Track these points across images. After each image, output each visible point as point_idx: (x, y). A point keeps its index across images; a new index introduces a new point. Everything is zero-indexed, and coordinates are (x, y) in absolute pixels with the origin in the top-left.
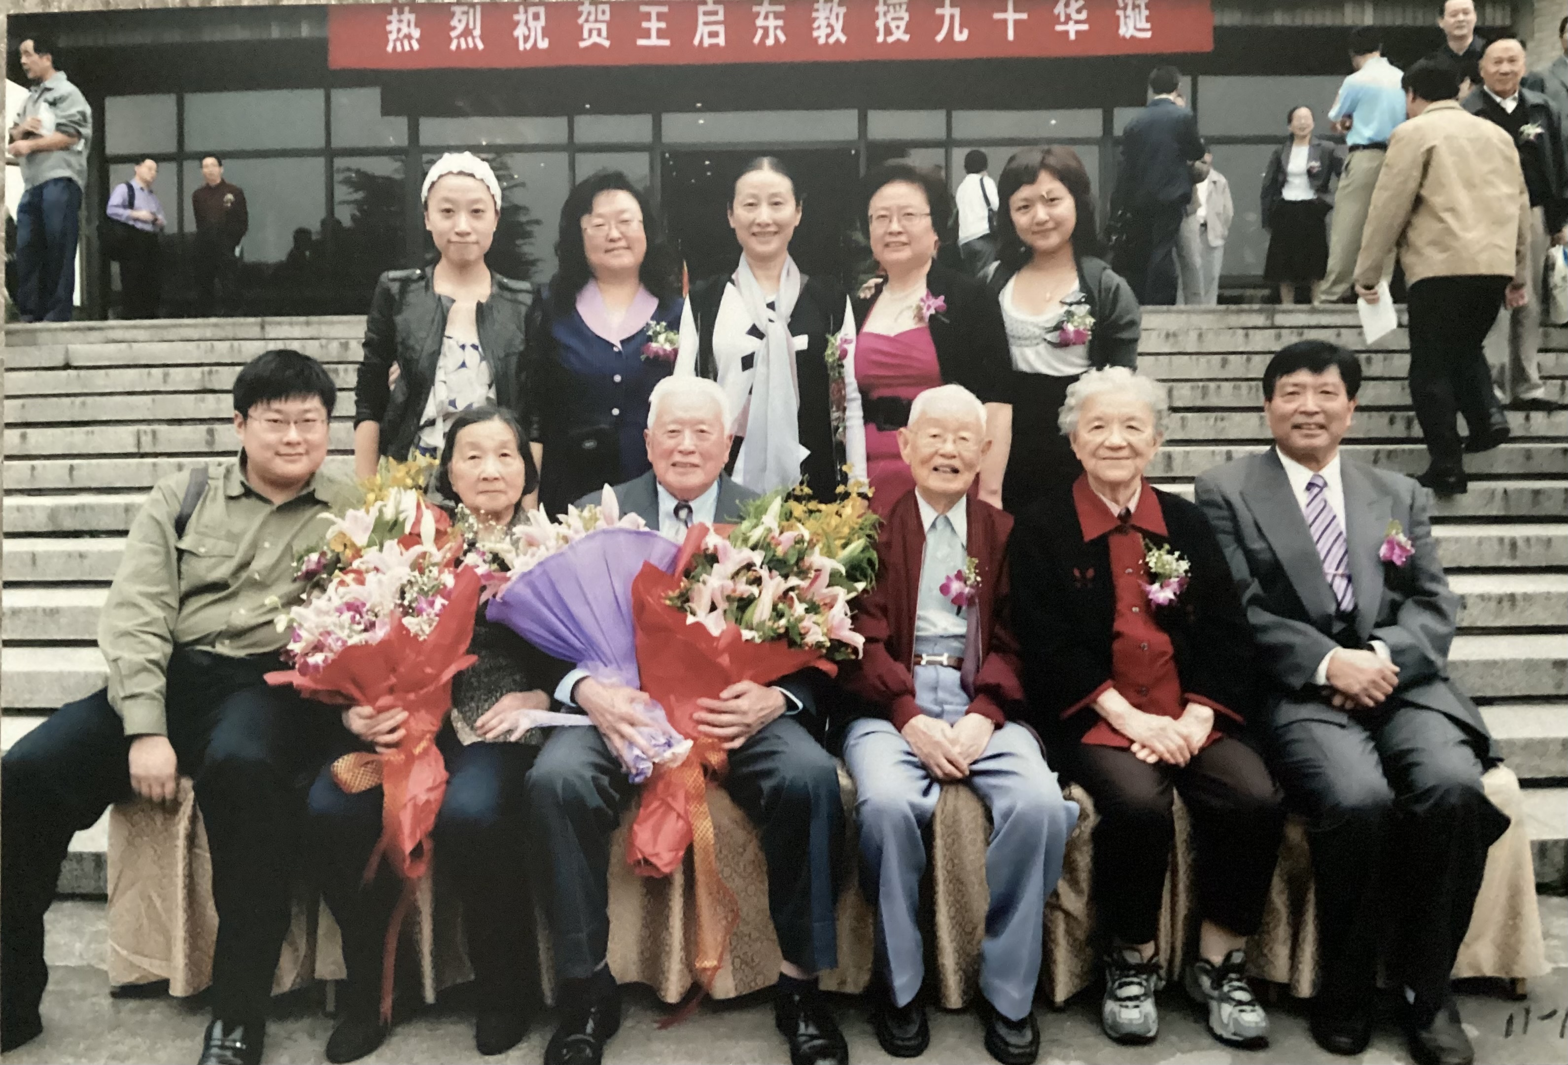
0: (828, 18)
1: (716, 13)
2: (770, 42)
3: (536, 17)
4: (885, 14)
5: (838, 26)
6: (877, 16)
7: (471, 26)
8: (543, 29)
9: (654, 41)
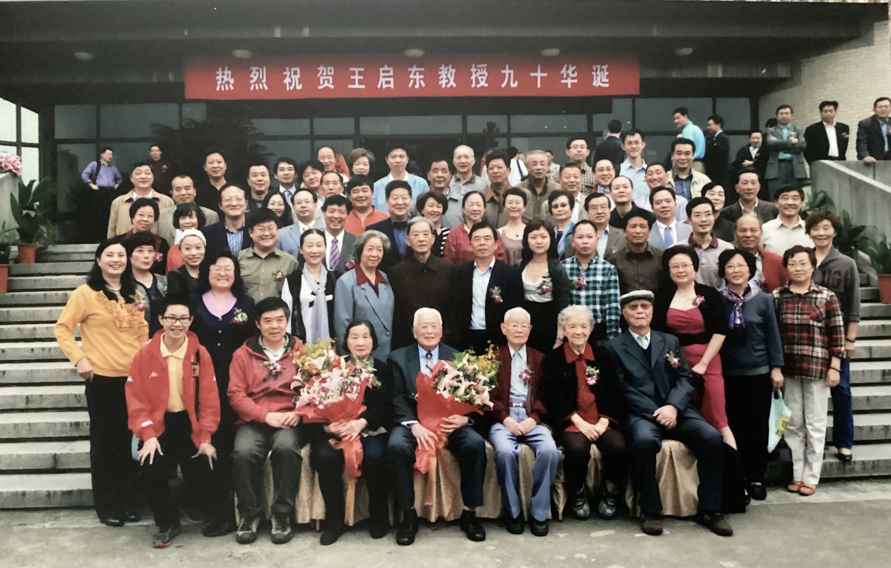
0: (447, 75)
1: (389, 71)
2: (417, 86)
3: (295, 73)
4: (476, 73)
5: (452, 79)
6: (471, 74)
7: (261, 77)
8: (299, 79)
9: (357, 86)
